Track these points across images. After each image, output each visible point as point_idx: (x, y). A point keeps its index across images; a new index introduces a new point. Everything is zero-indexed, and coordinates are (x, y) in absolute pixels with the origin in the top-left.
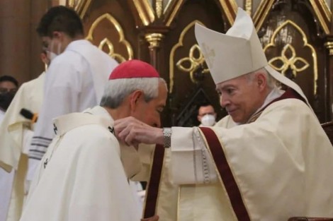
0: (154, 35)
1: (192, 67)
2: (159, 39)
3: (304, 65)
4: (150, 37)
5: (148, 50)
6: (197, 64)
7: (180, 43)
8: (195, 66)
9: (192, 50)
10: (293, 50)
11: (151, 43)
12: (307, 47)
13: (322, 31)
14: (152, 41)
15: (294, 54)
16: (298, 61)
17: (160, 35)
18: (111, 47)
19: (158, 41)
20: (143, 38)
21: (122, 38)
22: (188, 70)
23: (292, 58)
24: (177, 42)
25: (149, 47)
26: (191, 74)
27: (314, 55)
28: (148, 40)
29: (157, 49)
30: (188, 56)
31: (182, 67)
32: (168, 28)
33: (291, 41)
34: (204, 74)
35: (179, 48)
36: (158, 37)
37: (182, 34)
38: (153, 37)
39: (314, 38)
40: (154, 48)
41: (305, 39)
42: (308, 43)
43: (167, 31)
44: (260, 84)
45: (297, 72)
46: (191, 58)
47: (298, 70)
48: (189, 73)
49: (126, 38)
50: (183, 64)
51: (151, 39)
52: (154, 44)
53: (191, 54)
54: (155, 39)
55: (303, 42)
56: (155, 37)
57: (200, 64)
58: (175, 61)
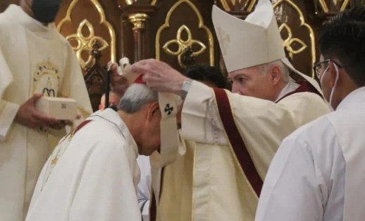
0: (139, 15)
1: (179, 51)
2: (144, 20)
3: (301, 46)
4: (133, 18)
5: (132, 32)
6: (186, 47)
7: (167, 24)
8: (183, 49)
9: (179, 31)
10: (289, 30)
11: (135, 24)
12: (304, 26)
13: (320, 9)
14: (135, 22)
15: (290, 35)
16: (294, 42)
17: (145, 15)
18: (91, 29)
19: (142, 22)
20: (126, 18)
21: (103, 19)
22: (176, 53)
23: (289, 39)
24: (164, 22)
25: (133, 29)
26: (179, 57)
27: (312, 36)
28: (132, 21)
29: (141, 31)
30: (175, 38)
31: (169, 50)
32: (153, 7)
33: (286, 21)
34: (193, 57)
35: (166, 29)
36: (143, 17)
37: (169, 14)
38: (136, 18)
39: (311, 17)
40: (139, 29)
41: (302, 18)
42: (305, 22)
43: (152, 10)
44: (273, 77)
45: (294, 55)
46: (179, 40)
47: (295, 52)
48: (176, 56)
49: (107, 19)
50: (169, 47)
51: (135, 20)
52: (138, 25)
53: (178, 36)
54: (140, 20)
55: (300, 21)
56: (140, 18)
57: (189, 47)
58: (162, 44)
